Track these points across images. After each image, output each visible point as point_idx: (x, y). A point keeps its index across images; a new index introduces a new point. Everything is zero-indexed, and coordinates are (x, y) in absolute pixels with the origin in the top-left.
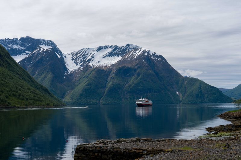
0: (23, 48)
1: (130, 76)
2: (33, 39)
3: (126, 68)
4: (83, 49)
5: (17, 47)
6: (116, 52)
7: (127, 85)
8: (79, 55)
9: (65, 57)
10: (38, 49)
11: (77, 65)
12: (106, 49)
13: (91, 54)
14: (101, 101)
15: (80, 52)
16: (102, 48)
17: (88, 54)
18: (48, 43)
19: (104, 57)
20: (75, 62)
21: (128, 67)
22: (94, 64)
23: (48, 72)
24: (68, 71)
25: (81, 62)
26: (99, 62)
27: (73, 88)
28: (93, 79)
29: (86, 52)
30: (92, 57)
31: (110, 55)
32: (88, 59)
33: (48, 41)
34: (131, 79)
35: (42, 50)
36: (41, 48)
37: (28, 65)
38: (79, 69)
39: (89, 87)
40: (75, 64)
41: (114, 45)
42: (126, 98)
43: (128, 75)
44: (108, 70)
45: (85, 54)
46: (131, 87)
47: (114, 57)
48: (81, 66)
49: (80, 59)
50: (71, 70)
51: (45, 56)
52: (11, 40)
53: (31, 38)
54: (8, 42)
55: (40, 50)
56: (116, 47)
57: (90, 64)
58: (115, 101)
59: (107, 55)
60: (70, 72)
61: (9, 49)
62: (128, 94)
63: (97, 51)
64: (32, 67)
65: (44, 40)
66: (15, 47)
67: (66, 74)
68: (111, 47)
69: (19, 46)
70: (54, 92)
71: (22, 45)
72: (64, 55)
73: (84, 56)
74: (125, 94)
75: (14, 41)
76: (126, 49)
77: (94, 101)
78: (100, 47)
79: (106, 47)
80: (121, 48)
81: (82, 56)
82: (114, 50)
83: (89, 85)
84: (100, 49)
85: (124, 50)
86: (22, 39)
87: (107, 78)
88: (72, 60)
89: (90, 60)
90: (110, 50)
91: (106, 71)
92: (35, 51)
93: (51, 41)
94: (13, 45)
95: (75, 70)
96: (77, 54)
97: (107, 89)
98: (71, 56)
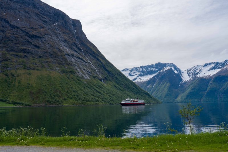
0: (157, 70)
1: (224, 82)
2: (162, 64)
3: (221, 76)
4: (194, 66)
5: (153, 69)
6: (218, 66)
7: (222, 88)
8: (191, 70)
9: (183, 72)
10: (163, 69)
11: (190, 77)
12: (210, 65)
13: (200, 69)
14: (202, 100)
15: (192, 69)
16: (207, 65)
17: (197, 69)
18: (171, 65)
19: (208, 71)
20: (188, 75)
21: (223, 76)
22: (201, 75)
23: (167, 82)
24: (183, 81)
25: (192, 75)
26: (204, 74)
27: (184, 92)
28: (196, 85)
29: (196, 68)
30: (200, 71)
31: (213, 68)
32: (197, 72)
33: (170, 64)
34: (225, 84)
35: (165, 69)
36: (164, 68)
37: (157, 79)
38: (190, 79)
39: (193, 91)
40: (189, 76)
41: (216, 62)
42: (221, 97)
43: (223, 81)
44: (209, 79)
45: (196, 69)
46: (225, 89)
47: (216, 70)
48: (192, 77)
49: (192, 73)
50: (185, 80)
51: (166, 73)
52: (150, 65)
53: (161, 63)
54: (148, 67)
55: (164, 70)
56: (218, 63)
57: (198, 76)
58: (212, 100)
59: (210, 69)
60: (184, 81)
61: (149, 71)
62: (223, 95)
63: (204, 67)
64: (159, 80)
65: (169, 64)
66: (152, 69)
67: (181, 83)
68: (214, 63)
69: (155, 69)
70: (170, 94)
71: (156, 68)
72: (182, 71)
73: (195, 71)
74: (220, 94)
75: (152, 66)
76: (225, 63)
77: (197, 100)
78: (206, 64)
79: (210, 64)
80: (221, 63)
81: (194, 71)
82: (216, 65)
83: (193, 89)
84: (206, 65)
85: (223, 64)
86: (156, 64)
87: (208, 84)
88: (187, 74)
89: (198, 73)
90: (213, 65)
91: (208, 79)
92: (161, 70)
93: (172, 64)
94: (151, 68)
95: (188, 80)
96: (190, 70)
97: (206, 92)
98: (187, 71)
